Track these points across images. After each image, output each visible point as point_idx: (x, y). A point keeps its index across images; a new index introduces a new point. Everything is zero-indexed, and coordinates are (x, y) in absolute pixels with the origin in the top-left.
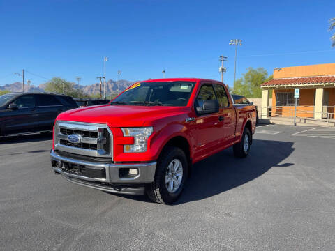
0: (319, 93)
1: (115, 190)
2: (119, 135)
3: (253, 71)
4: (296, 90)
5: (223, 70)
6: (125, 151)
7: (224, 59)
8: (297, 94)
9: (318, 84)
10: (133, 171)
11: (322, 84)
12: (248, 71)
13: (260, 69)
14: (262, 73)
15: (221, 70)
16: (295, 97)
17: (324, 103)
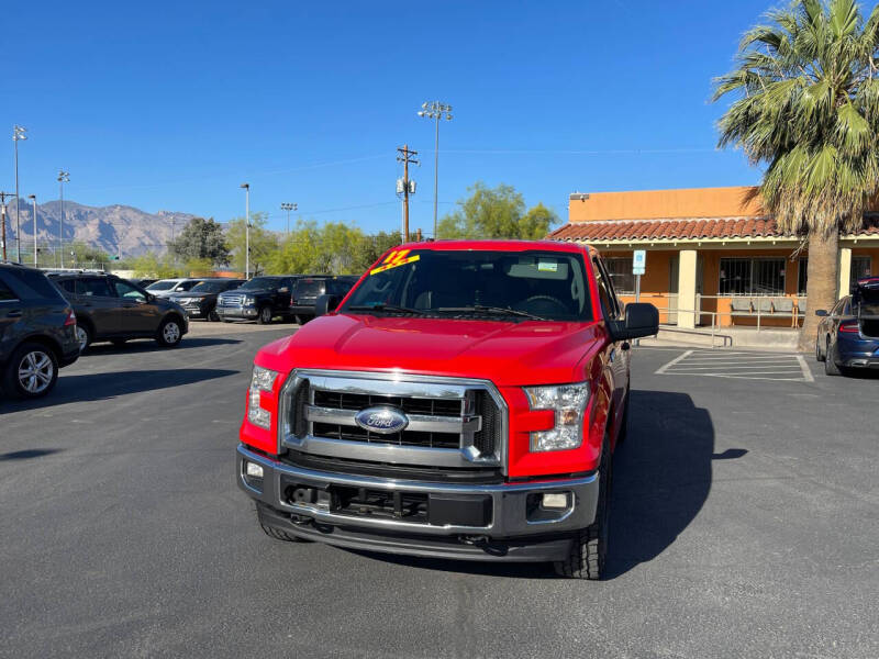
0: (688, 263)
1: (489, 552)
2: (520, 406)
3: (488, 194)
4: (637, 253)
5: (407, 187)
6: (535, 449)
7: (408, 156)
8: (639, 265)
9: (686, 240)
10: (551, 501)
11: (695, 240)
12: (474, 193)
13: (504, 189)
14: (511, 201)
15: (401, 188)
16: (635, 272)
17: (699, 289)
